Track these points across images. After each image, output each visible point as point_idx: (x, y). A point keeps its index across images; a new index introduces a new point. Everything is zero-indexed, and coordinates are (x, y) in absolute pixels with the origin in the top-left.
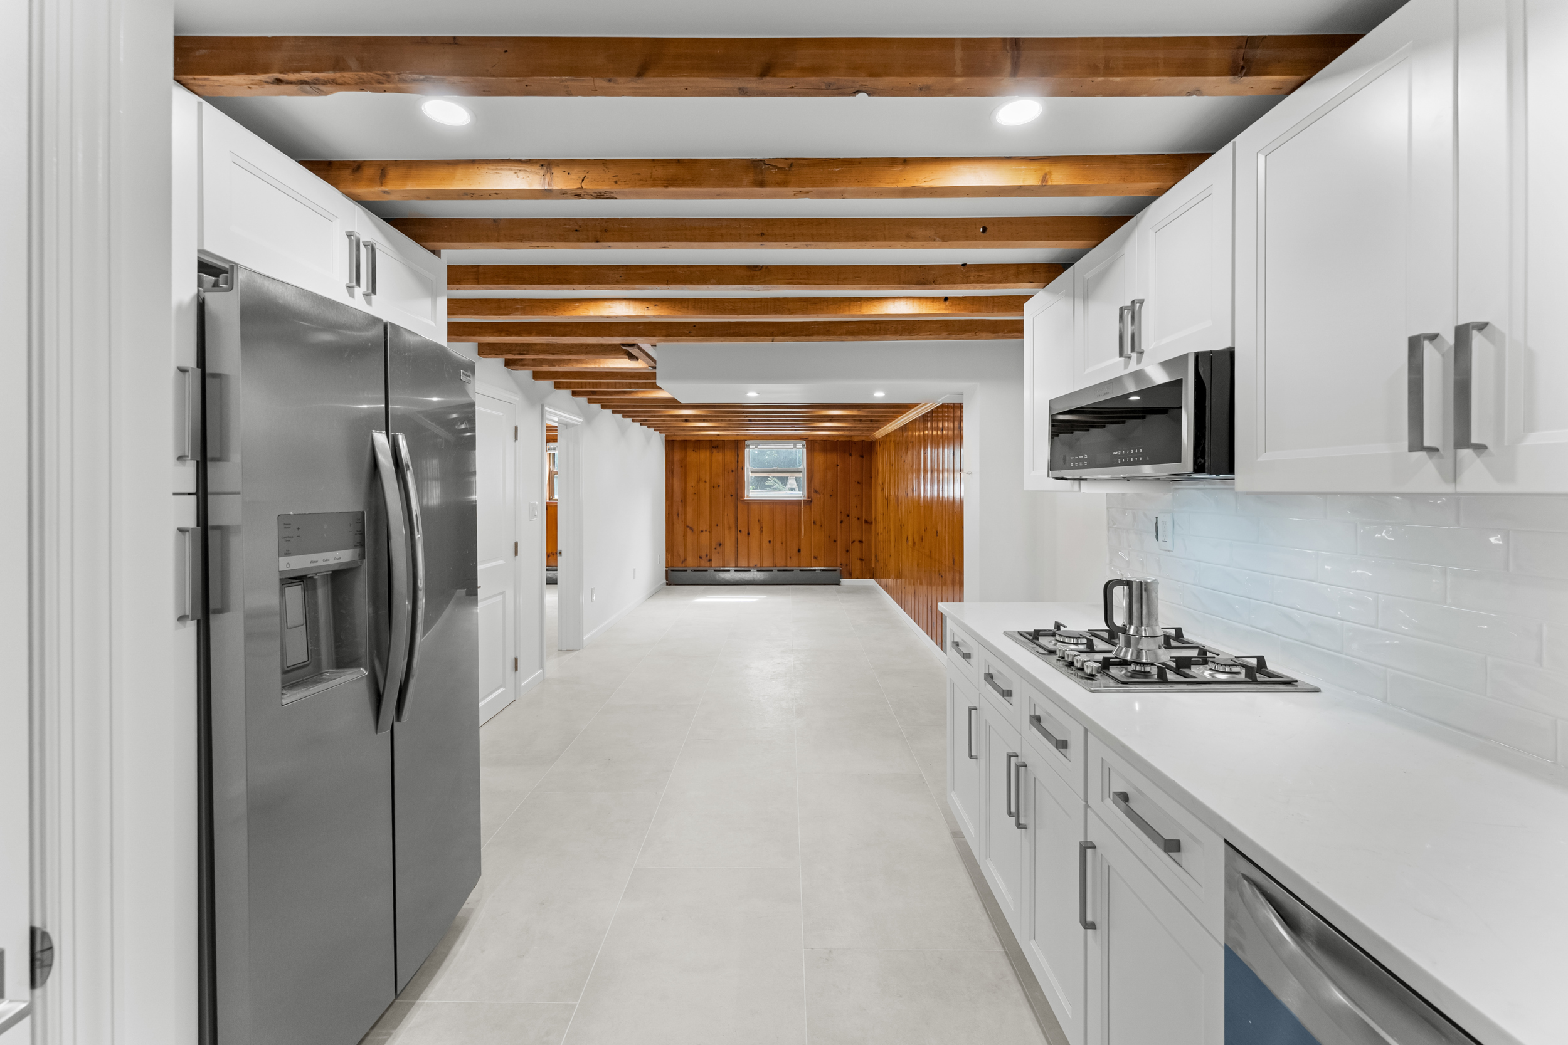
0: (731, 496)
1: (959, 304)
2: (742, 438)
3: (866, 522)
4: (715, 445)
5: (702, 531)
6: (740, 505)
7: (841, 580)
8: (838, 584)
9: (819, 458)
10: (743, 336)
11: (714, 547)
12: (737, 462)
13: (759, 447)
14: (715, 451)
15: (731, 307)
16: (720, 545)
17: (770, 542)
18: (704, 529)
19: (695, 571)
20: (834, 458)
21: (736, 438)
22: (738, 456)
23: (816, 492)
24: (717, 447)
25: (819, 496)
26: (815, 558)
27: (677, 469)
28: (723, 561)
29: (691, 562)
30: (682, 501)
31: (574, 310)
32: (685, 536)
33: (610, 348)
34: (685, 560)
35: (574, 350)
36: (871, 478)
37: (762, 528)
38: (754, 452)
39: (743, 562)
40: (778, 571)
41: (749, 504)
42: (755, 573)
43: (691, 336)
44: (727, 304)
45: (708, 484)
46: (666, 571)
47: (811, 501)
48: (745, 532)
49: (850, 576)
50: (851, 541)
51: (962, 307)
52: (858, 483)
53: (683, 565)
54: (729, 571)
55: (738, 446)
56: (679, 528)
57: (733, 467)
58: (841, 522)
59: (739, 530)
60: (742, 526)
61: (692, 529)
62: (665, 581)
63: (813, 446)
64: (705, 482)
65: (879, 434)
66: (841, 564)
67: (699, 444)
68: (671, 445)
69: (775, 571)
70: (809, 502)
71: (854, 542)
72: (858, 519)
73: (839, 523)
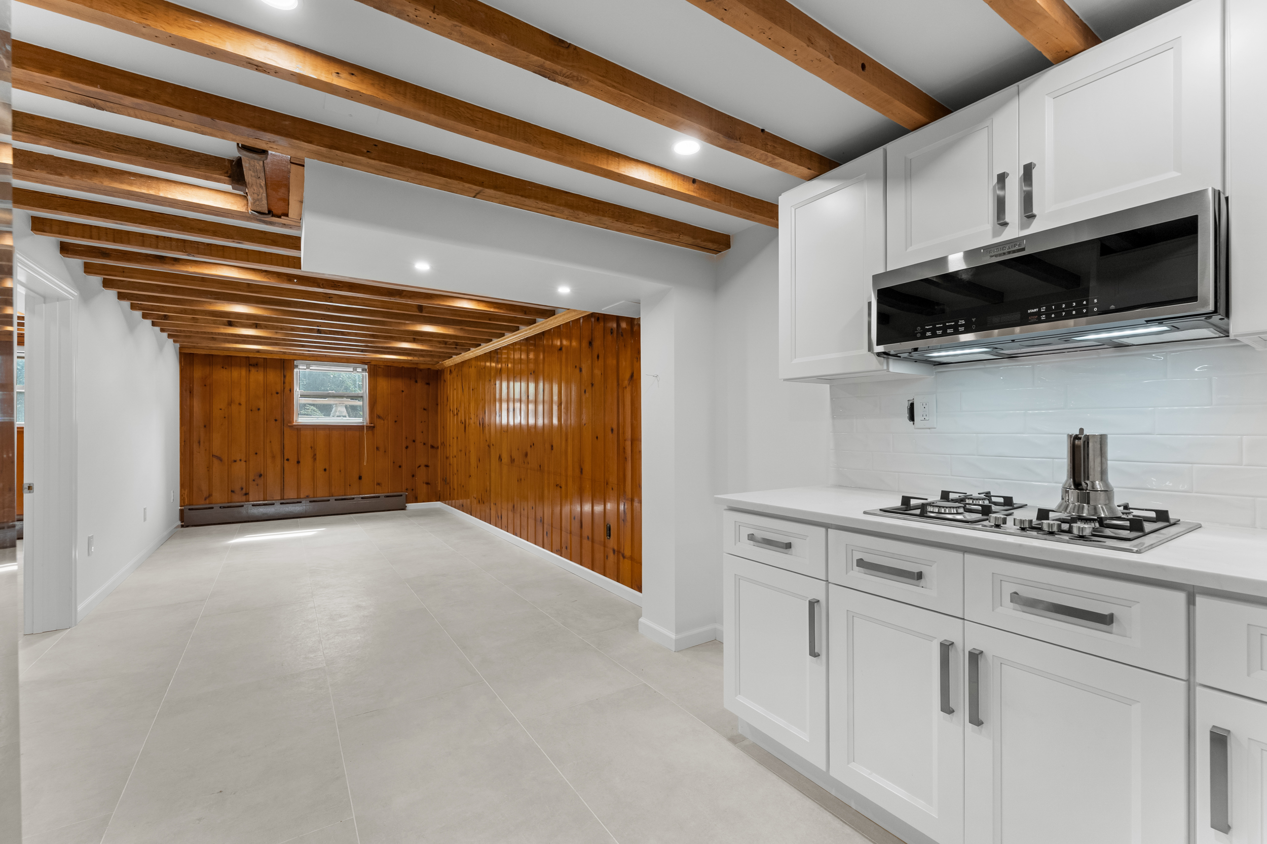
0: (276, 420)
1: (705, 190)
2: (291, 357)
3: (432, 447)
4: (252, 362)
5: (235, 461)
6: (287, 431)
7: (407, 505)
8: (404, 508)
9: (384, 384)
10: (444, 176)
11: (252, 477)
12: (284, 383)
13: (311, 368)
14: (253, 370)
15: (468, 115)
16: (260, 476)
17: (325, 470)
18: (238, 459)
19: (224, 507)
20: (399, 384)
21: (283, 357)
22: (285, 376)
23: (379, 417)
24: (257, 365)
25: (382, 422)
26: (378, 484)
27: (197, 389)
28: (265, 493)
29: (218, 497)
30: (205, 426)
31: (190, 29)
32: (209, 468)
33: (197, 159)
34: (210, 495)
35: (123, 146)
36: (437, 405)
37: (315, 455)
38: (303, 373)
39: (291, 494)
40: (336, 500)
41: (300, 428)
42: (308, 504)
43: (370, 158)
44: (462, 109)
45: (243, 407)
46: (182, 511)
47: (374, 427)
48: (293, 460)
49: (416, 500)
50: (417, 466)
51: (707, 193)
52: (424, 409)
53: (207, 501)
54: (273, 504)
55: (285, 366)
56: (200, 459)
57: (279, 389)
58: (407, 447)
59: (286, 458)
60: (290, 453)
61: (220, 459)
62: (179, 523)
63: (376, 371)
64: (240, 404)
65: (448, 363)
66: (407, 489)
67: (230, 360)
68: (187, 359)
69: (332, 502)
70: (371, 428)
71: (419, 466)
72: (424, 444)
73: (404, 449)
